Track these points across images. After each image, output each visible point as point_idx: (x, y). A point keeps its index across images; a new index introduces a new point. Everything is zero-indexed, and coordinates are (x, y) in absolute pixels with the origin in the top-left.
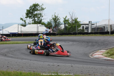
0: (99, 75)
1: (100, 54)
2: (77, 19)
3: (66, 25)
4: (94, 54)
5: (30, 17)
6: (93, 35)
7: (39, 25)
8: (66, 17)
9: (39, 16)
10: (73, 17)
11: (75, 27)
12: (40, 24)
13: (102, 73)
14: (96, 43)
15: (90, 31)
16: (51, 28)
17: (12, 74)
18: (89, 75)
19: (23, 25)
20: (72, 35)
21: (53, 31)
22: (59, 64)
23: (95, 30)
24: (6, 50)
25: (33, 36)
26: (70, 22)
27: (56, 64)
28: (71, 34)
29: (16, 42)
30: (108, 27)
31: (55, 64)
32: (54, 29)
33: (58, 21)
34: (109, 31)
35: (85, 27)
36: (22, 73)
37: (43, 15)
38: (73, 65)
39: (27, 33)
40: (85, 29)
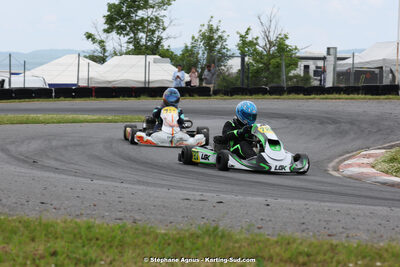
0: (364, 236)
1: (363, 165)
2: (286, 37)
3: (246, 59)
4: (346, 162)
5: (121, 30)
6: (341, 96)
7: (151, 58)
8: (247, 33)
9: (153, 26)
10: (271, 34)
11: (278, 67)
12: (155, 54)
13: (375, 232)
14: (352, 123)
15: (329, 84)
16: (193, 69)
17: (59, 229)
18: (329, 235)
19: (94, 58)
20: (266, 96)
22: (223, 197)
23: (348, 79)
24: (35, 145)
25: (130, 96)
26: (261, 49)
27: (211, 197)
28: (264, 92)
29: (70, 116)
30: (394, 68)
31: (207, 195)
32: (206, 72)
33: (219, 46)
34: (397, 83)
35: (312, 68)
36: (93, 226)
37: (166, 25)
38: (270, 200)
39: (110, 86)
40: (311, 73)
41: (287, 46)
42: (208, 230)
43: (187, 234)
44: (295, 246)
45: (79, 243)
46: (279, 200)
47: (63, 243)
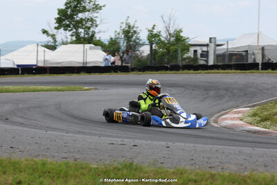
0: (234, 168)
1: (235, 118)
2: (181, 31)
3: (154, 46)
4: (222, 117)
5: (66, 27)
6: (219, 71)
7: (87, 46)
8: (153, 28)
9: (89, 24)
10: (171, 29)
11: (176, 52)
12: (90, 43)
13: (242, 165)
14: (227, 90)
15: (211, 62)
16: (116, 54)
17: (22, 166)
18: (210, 168)
19: (48, 47)
20: (168, 72)
21: (122, 61)
22: (137, 142)
23: (224, 59)
24: (7, 107)
25: (73, 73)
26: (163, 39)
27: (129, 142)
28: (166, 69)
29: (32, 87)
30: (256, 52)
31: (126, 141)
32: (125, 55)
33: (134, 38)
34: (258, 62)
35: (199, 52)
36: (46, 163)
37: (98, 23)
38: (170, 144)
39: (59, 65)
40: (199, 56)
41: (182, 37)
42: (126, 165)
43: (111, 168)
44: (186, 175)
45: (37, 175)
46: (176, 144)
47: (26, 175)
